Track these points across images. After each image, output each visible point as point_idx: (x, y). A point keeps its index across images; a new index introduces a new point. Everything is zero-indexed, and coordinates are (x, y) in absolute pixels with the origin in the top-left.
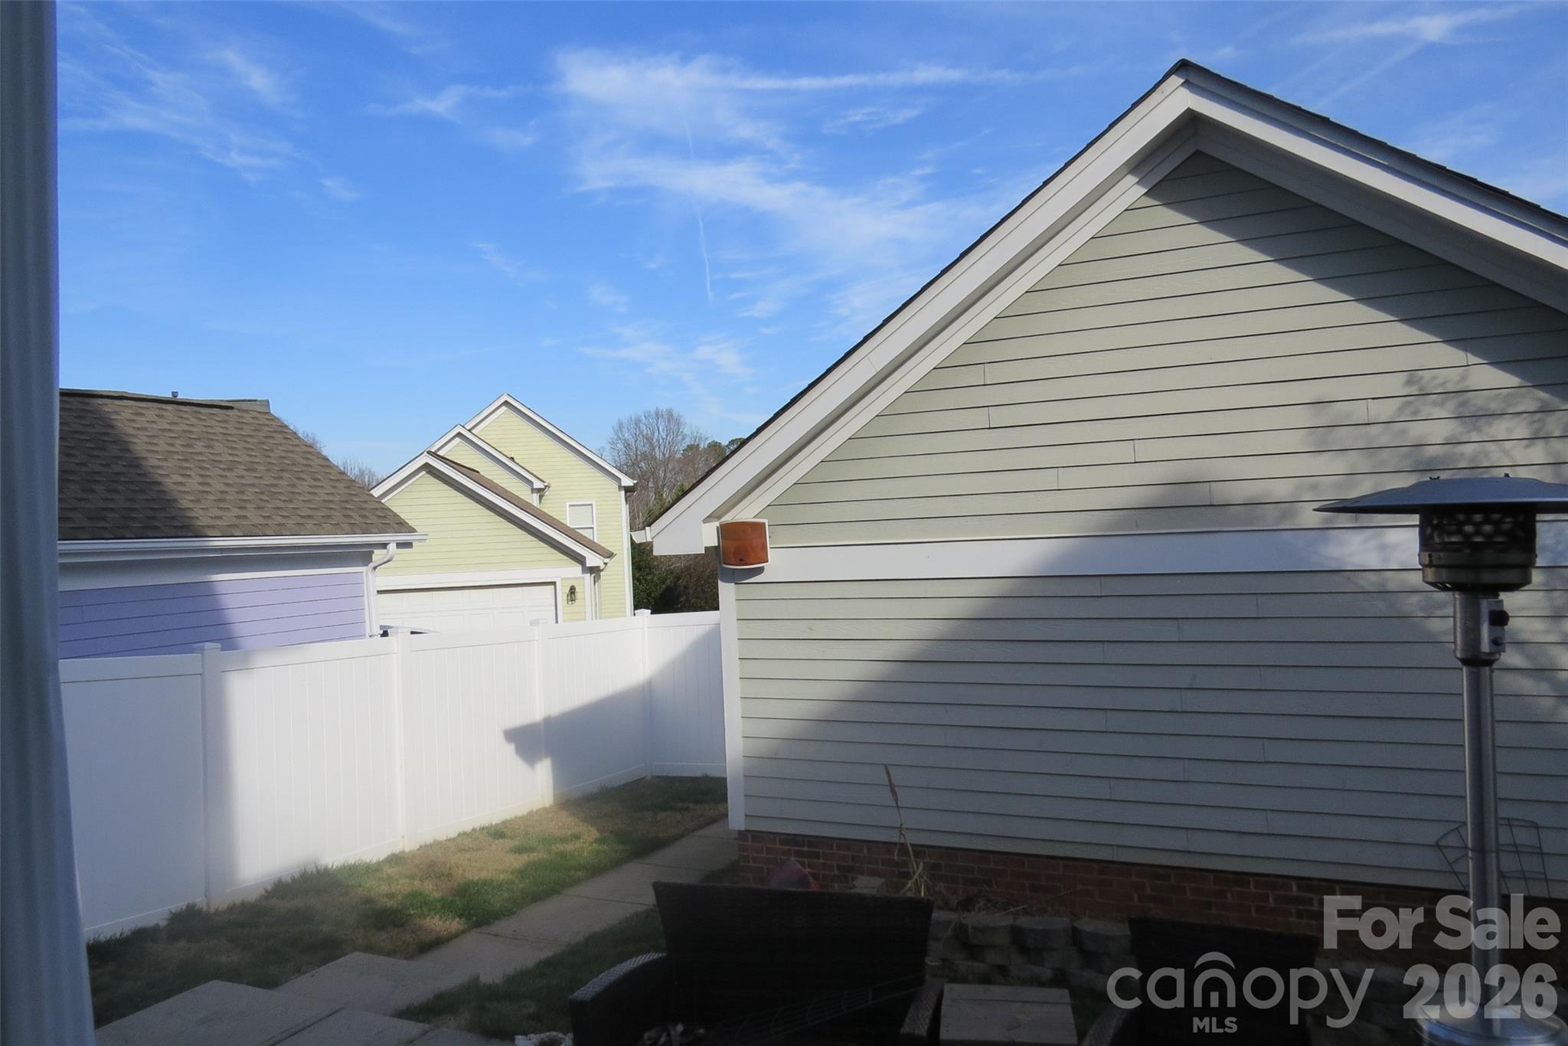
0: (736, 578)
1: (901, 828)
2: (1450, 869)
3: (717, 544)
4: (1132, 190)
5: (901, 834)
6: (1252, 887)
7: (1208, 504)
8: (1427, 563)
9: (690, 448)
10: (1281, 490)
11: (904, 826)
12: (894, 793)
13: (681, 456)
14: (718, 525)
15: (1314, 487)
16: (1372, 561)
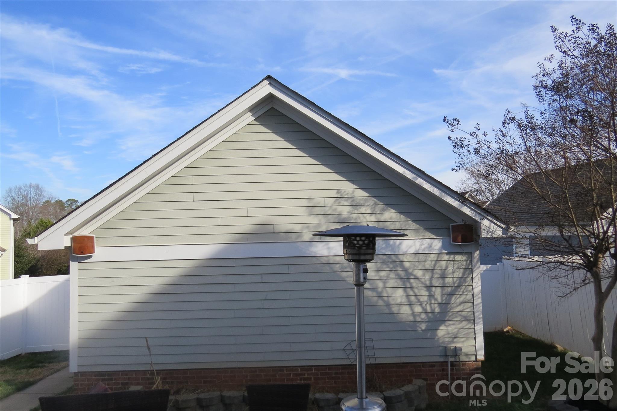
0: (79, 260)
1: (151, 364)
2: (347, 357)
3: (70, 245)
4: (249, 118)
5: (151, 366)
6: (285, 372)
7: (273, 232)
8: (345, 253)
9: (47, 202)
10: (297, 228)
11: (153, 362)
12: (149, 349)
13: (41, 205)
14: (71, 237)
15: (308, 227)
16: (325, 253)
